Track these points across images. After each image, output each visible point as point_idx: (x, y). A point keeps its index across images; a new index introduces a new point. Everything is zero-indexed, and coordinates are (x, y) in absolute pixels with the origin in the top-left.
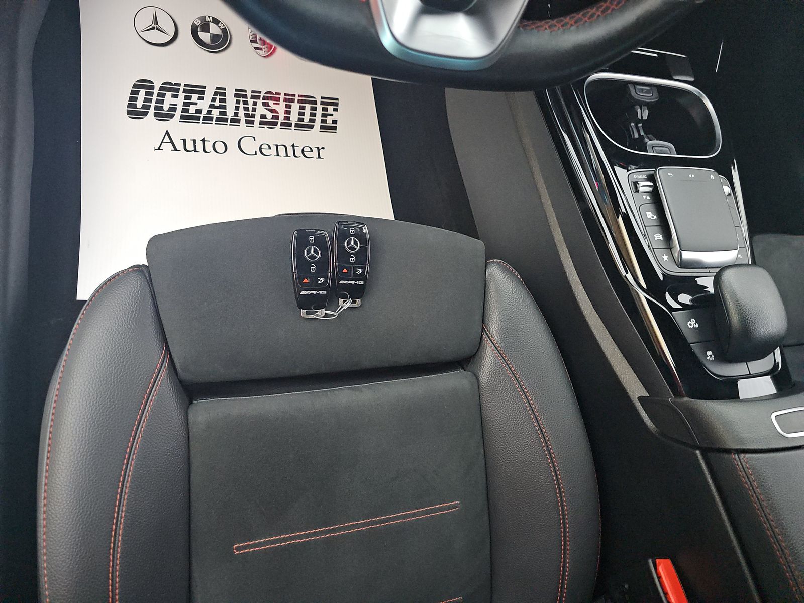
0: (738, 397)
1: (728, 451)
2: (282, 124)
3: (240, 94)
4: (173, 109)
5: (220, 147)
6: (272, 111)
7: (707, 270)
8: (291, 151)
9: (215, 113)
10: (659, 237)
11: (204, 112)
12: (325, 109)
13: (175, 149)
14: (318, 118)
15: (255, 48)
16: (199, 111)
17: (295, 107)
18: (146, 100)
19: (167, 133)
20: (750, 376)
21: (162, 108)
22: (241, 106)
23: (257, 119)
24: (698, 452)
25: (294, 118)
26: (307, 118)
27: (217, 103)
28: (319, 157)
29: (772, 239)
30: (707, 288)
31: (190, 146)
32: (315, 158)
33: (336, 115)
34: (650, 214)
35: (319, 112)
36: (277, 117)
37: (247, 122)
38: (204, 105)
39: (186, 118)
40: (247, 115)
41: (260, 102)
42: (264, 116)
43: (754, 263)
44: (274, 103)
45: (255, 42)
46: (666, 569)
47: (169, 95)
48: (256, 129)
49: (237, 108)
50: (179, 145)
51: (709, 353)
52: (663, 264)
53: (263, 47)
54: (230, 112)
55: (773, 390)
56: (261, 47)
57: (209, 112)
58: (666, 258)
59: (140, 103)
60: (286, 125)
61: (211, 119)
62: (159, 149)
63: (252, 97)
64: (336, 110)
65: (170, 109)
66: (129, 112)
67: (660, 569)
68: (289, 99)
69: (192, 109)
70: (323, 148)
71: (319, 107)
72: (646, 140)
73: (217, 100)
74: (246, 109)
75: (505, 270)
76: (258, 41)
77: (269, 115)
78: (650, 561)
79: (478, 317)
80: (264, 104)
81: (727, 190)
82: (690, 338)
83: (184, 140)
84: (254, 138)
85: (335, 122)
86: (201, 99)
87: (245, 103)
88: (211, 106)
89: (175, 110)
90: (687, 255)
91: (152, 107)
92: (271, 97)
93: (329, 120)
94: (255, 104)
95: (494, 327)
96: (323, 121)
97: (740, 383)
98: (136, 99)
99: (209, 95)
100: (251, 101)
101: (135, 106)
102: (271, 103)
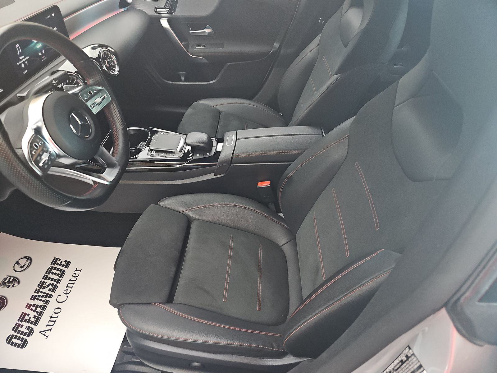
0: (221, 152)
1: (232, 158)
2: (57, 283)
3: (34, 298)
4: (28, 328)
5: (58, 311)
6: (49, 285)
7: (184, 147)
8: (72, 282)
9: (39, 310)
10: (170, 154)
11: (36, 314)
12: (58, 264)
13: (50, 330)
14: (61, 267)
15: (12, 287)
16: (35, 317)
17: (51, 276)
18: (18, 339)
19: (40, 332)
20: (216, 147)
21: (26, 333)
22: (40, 298)
23: (50, 293)
24: (231, 165)
25: (56, 277)
26: (58, 272)
27: (34, 308)
28: (80, 271)
29: (180, 128)
30: (189, 149)
31: (52, 323)
32: (80, 273)
33: (63, 260)
34: (162, 154)
35: (58, 267)
36: (53, 284)
37: (49, 297)
38: (32, 314)
39: (36, 323)
40: (46, 297)
41: (41, 290)
42: (49, 290)
43: (186, 135)
44: (45, 284)
45: (9, 286)
46: (260, 184)
47: (20, 329)
48: (55, 294)
49: (40, 300)
50: (49, 328)
51: (207, 154)
52: (178, 156)
53: (14, 283)
54: (41, 303)
55: (222, 143)
56: (13, 284)
57: (37, 312)
58: (177, 155)
59: (19, 342)
60: (58, 281)
61: (41, 312)
62: (47, 337)
63: (38, 293)
64: (60, 260)
65: (28, 329)
66: (22, 347)
67: (260, 185)
68: (45, 277)
69: (32, 319)
70: (76, 268)
71: (56, 266)
72: (137, 148)
73: (33, 308)
74: (43, 296)
75: (163, 201)
76: (9, 285)
77: (50, 287)
78: (258, 187)
79: (176, 212)
80: (44, 288)
81: (162, 133)
82: (201, 157)
83: (47, 325)
84: (59, 296)
85: (65, 261)
86: (28, 315)
87: (39, 296)
88: (34, 311)
89: (29, 327)
90: (178, 149)
91: (24, 337)
92: (41, 285)
93: (63, 263)
94: (41, 292)
95: (181, 209)
96: (63, 266)
97: (217, 150)
98: (16, 344)
99: (28, 311)
100: (40, 294)
101: (19, 345)
102: (44, 285)
